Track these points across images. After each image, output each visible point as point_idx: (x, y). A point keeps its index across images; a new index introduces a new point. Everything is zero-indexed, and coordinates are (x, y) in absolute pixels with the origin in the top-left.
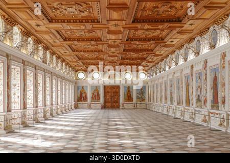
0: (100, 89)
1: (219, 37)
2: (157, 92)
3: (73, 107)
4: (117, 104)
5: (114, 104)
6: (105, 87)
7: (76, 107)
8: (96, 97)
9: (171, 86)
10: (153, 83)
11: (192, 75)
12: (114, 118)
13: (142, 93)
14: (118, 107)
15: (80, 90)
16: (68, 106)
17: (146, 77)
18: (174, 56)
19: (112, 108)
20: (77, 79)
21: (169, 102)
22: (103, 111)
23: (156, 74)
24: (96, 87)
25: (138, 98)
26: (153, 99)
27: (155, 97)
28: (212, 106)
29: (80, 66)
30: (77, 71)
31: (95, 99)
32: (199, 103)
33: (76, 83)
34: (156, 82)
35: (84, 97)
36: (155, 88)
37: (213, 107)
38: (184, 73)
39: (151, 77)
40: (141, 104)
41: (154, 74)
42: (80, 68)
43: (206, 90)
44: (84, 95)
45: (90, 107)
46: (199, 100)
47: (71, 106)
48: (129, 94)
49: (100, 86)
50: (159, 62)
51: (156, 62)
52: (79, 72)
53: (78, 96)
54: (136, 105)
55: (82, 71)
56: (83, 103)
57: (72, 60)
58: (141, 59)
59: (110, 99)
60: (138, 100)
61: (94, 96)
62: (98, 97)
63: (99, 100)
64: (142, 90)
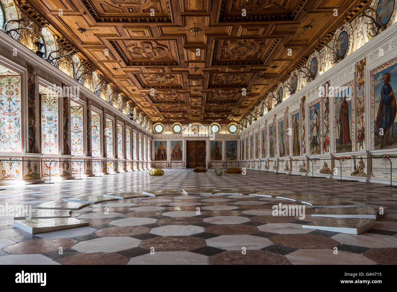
0: (182, 145)
1: (351, 40)
2: (252, 145)
4: (203, 163)
5: (199, 163)
6: (188, 143)
8: (177, 155)
9: (271, 134)
10: (246, 136)
11: (303, 110)
13: (233, 149)
18: (275, 93)
20: (155, 132)
21: (268, 156)
23: (250, 124)
24: (178, 143)
25: (227, 155)
27: (249, 152)
28: (337, 148)
29: (157, 116)
30: (154, 123)
31: (176, 157)
32: (315, 148)
33: (152, 138)
34: (251, 133)
35: (162, 155)
36: (249, 141)
37: (339, 150)
38: (291, 110)
39: (244, 129)
40: (231, 162)
42: (157, 119)
43: (328, 127)
44: (162, 152)
46: (314, 143)
48: (217, 151)
49: (182, 141)
50: (254, 108)
51: (250, 107)
52: (156, 124)
53: (155, 154)
54: (225, 164)
55: (160, 124)
56: (161, 162)
57: (145, 104)
58: (232, 102)
59: (194, 157)
60: (228, 158)
61: (175, 154)
62: (179, 155)
63: (181, 159)
64: (232, 146)
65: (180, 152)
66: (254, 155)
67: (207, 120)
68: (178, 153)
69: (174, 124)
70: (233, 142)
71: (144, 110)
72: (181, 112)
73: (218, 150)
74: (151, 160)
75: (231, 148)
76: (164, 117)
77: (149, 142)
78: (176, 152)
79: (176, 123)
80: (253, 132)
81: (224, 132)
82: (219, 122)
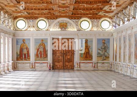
0: (47, 43)
3: (10, 68)
4: (71, 64)
5: (67, 64)
7: (15, 68)
8: (42, 54)
10: (120, 35)
12: (65, 84)
13: (105, 48)
14: (72, 68)
15: (20, 44)
16: (4, 67)
17: (111, 26)
19: (64, 69)
20: (16, 29)
22: (51, 73)
23: (124, 23)
24: (42, 40)
25: (99, 55)
26: (120, 57)
27: (122, 54)
29: (20, 12)
30: (15, 18)
31: (41, 57)
33: (14, 36)
34: (124, 33)
35: (25, 55)
36: (122, 42)
40: (103, 63)
41: (121, 23)
42: (19, 14)
44: (25, 51)
45: (33, 68)
47: (8, 66)
49: (47, 39)
50: (127, 7)
51: (124, 6)
52: (18, 19)
53: (17, 53)
54: (96, 65)
55: (22, 19)
56: (23, 63)
57: (9, 4)
58: (103, 3)
59: (60, 57)
60: (100, 58)
61: (40, 53)
62: (44, 54)
63: (46, 59)
64: (104, 44)
65: (45, 51)
66: (127, 58)
67: (76, 16)
68: (43, 53)
69: (38, 20)
70: (105, 40)
71: (6, 8)
72: (47, 10)
73: (88, 49)
74: (13, 60)
75: (103, 47)
76: (28, 13)
77: (10, 41)
78: (41, 51)
79: (41, 19)
80: (126, 33)
81: (95, 29)
82: (90, 18)
